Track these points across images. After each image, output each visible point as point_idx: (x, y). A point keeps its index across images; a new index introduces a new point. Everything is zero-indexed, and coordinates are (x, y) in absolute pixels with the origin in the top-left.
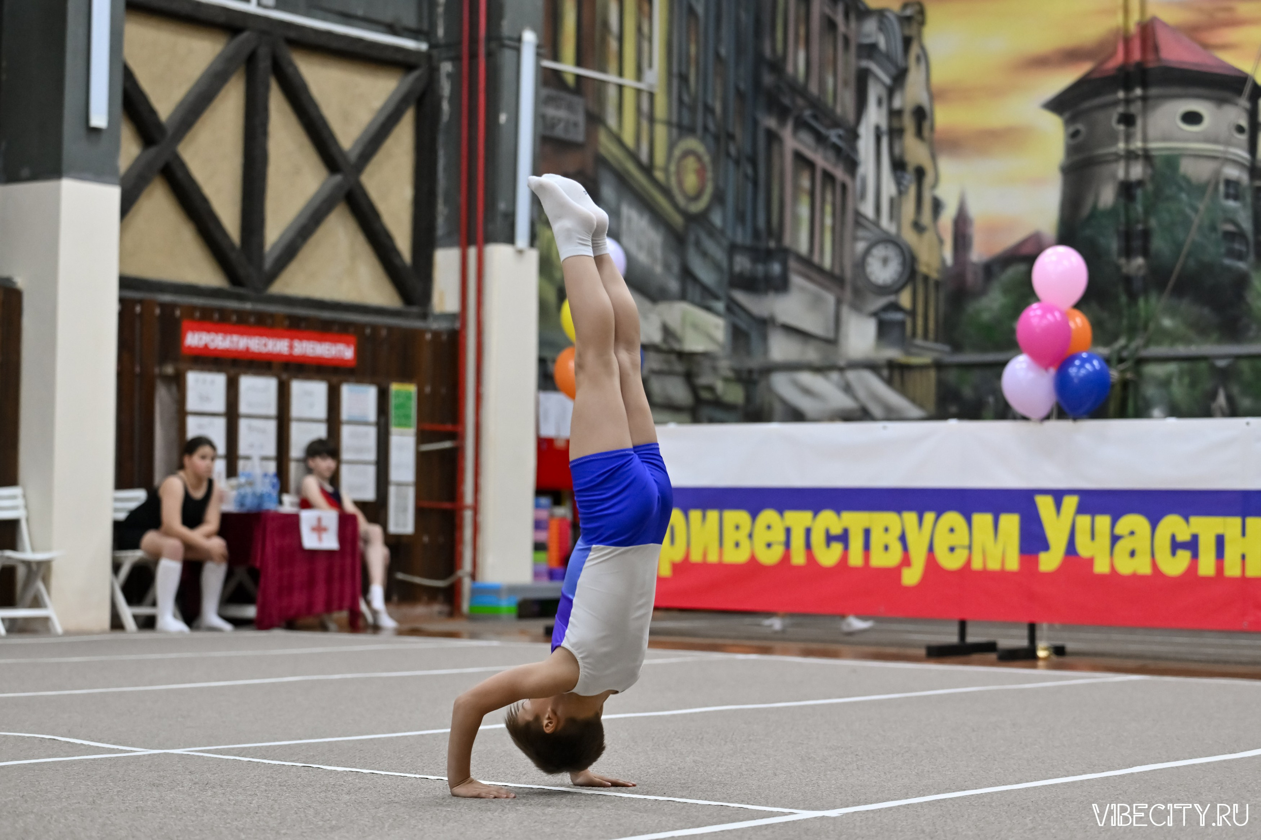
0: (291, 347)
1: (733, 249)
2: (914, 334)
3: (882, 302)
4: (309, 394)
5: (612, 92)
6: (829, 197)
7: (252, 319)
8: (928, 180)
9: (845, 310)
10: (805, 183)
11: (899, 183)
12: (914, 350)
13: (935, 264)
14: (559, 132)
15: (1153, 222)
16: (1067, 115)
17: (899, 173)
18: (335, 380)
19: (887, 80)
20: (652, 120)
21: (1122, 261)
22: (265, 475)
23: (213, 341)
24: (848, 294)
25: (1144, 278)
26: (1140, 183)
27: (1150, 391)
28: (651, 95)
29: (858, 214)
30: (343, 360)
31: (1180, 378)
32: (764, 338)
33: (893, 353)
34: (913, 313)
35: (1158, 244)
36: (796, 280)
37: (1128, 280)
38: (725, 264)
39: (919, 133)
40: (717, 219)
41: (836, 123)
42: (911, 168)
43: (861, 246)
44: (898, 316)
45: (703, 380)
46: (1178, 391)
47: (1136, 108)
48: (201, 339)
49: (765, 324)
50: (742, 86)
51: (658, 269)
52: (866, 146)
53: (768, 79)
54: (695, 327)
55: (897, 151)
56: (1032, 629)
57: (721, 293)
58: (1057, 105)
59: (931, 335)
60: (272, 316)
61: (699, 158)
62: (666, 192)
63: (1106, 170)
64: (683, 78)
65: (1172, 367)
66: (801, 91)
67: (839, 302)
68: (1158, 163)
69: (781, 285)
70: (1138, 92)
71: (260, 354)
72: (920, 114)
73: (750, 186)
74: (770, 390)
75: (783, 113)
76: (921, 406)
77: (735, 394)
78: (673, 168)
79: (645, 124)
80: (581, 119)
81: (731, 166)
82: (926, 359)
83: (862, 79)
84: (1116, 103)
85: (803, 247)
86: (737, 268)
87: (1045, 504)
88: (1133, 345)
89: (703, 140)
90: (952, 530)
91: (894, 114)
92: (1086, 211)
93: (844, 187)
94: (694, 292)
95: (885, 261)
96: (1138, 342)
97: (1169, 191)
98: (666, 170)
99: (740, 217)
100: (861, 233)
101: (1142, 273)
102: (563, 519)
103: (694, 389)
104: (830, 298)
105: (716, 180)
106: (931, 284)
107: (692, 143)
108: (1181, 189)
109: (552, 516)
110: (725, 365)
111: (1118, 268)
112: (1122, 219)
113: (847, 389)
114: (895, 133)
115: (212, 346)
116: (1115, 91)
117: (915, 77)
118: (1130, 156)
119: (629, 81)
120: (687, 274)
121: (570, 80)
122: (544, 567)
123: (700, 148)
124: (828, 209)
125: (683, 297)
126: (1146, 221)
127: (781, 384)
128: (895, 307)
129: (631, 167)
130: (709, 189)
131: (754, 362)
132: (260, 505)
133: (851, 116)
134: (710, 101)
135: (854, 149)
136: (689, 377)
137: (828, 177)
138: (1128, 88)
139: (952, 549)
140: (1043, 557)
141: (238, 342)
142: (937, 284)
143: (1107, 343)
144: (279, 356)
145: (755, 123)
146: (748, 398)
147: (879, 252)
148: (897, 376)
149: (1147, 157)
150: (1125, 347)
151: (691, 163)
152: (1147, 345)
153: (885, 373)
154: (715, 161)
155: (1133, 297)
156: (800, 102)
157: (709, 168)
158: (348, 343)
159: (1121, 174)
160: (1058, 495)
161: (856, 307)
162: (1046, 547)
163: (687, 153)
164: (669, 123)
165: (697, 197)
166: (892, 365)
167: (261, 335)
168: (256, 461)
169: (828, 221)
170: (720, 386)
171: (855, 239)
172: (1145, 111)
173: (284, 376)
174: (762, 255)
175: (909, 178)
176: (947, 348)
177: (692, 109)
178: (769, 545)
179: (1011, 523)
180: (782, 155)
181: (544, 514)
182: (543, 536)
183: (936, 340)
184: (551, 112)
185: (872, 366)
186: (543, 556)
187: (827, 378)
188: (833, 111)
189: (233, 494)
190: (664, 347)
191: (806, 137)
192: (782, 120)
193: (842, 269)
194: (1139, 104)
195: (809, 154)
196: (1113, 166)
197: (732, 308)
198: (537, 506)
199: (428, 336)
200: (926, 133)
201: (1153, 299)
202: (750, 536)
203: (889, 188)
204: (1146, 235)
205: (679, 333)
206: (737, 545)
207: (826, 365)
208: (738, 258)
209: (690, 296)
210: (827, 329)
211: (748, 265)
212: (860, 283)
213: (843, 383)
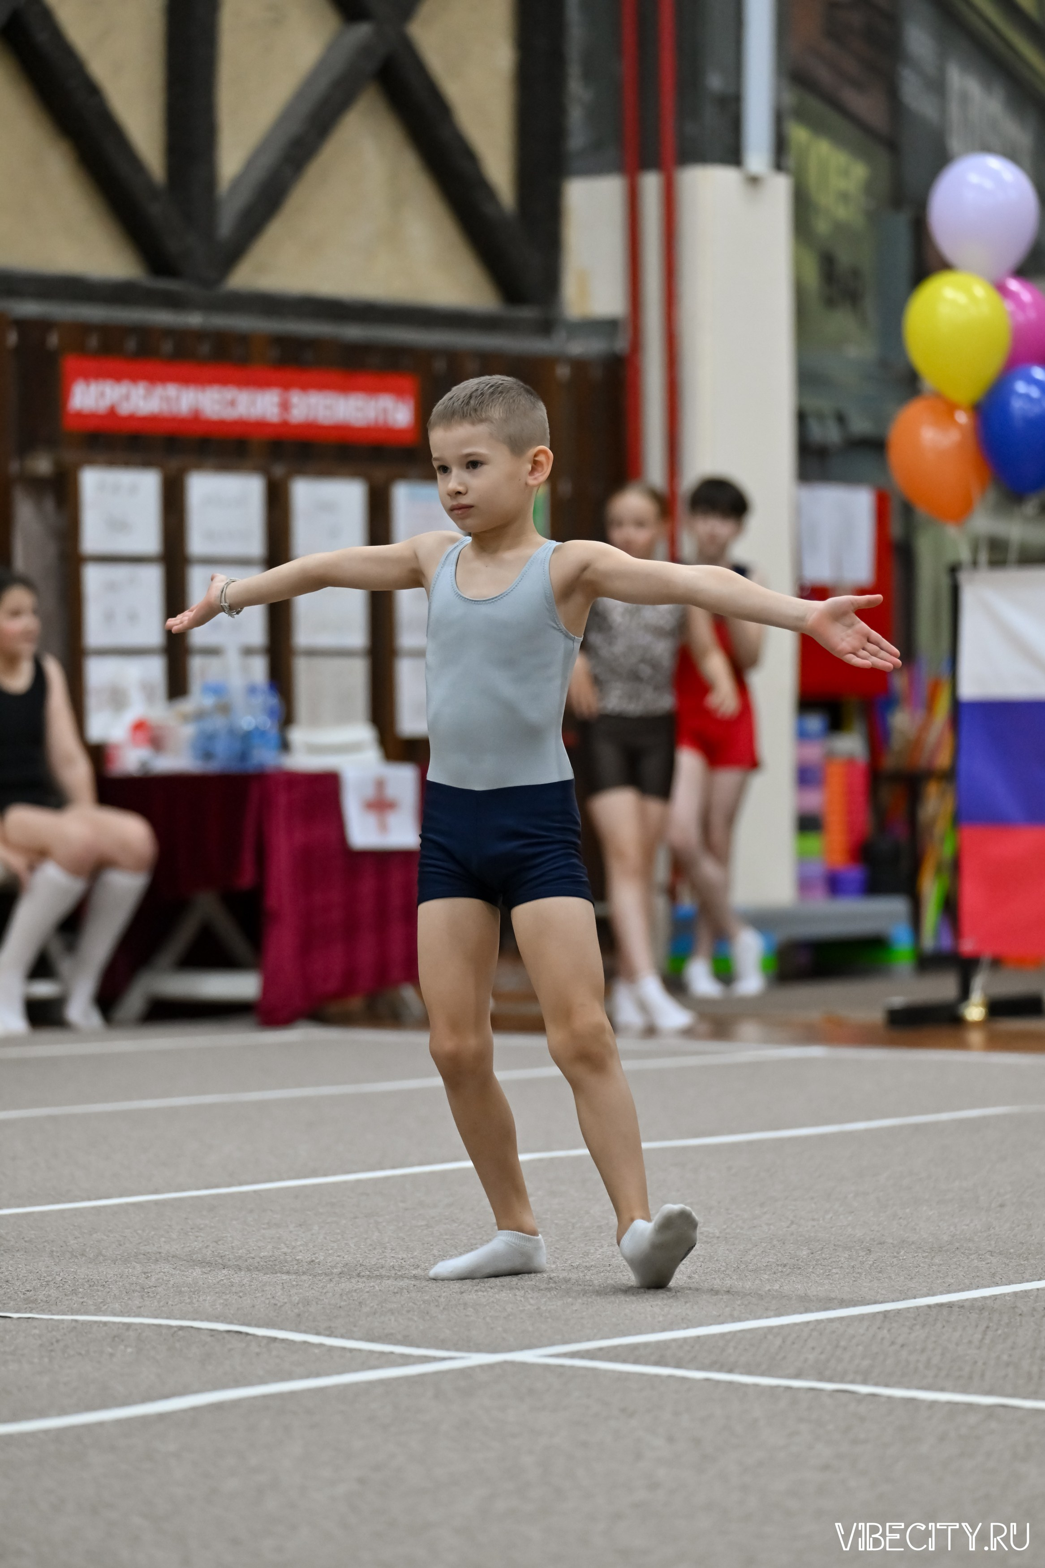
0: (285, 406)
4: (327, 507)
7: (205, 348)
18: (380, 474)
22: (252, 690)
23: (127, 397)
30: (389, 431)
48: (102, 395)
60: (243, 339)
71: (222, 424)
102: (850, 762)
109: (830, 756)
115: (125, 409)
122: (818, 869)
132: (244, 756)
141: (178, 398)
144: (261, 425)
158: (398, 392)
167: (223, 381)
168: (233, 658)
173: (279, 470)
181: (814, 752)
182: (815, 800)
186: (815, 844)
189: (187, 732)
198: (802, 735)
199: (563, 372)
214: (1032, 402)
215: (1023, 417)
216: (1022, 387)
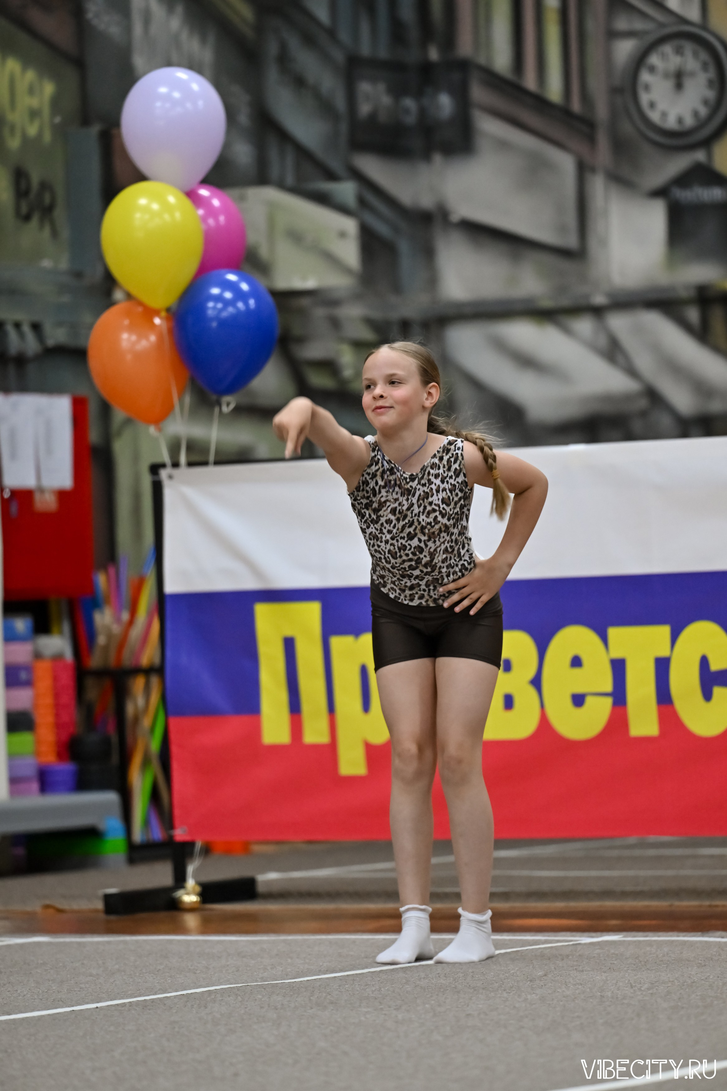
1: (354, 68)
3: (680, 164)
9: (598, 186)
24: (603, 153)
32: (428, 253)
33: (706, 273)
36: (490, 128)
38: (340, 103)
43: (625, 49)
44: (713, 193)
45: (314, 349)
49: (428, 223)
54: (297, 239)
57: (335, 164)
67: (584, 171)
69: (457, 141)
85: (501, 57)
86: (365, 109)
94: (284, 163)
95: (679, 80)
100: (623, 23)
102: (59, 660)
103: (297, 370)
104: (566, 163)
109: (36, 656)
113: (614, 352)
120: (266, 127)
122: (28, 766)
125: (263, 175)
127: (470, 348)
128: (706, 174)
136: (285, 346)
147: (666, 60)
153: (693, 315)
161: (623, 181)
166: (704, 298)
170: (348, 360)
171: (612, 35)
174: (413, 78)
178: (579, 701)
181: (21, 654)
182: (22, 700)
185: (663, 303)
186: (25, 742)
187: (567, 331)
193: (585, 97)
198: (9, 637)
202: (537, 682)
205: (264, 252)
206: (509, 702)
207: (565, 302)
208: (365, 87)
209: (275, 171)
210: (562, 229)
211: (386, 100)
212: (627, 128)
213: (603, 341)
214: (227, 303)
215: (217, 318)
216: (215, 291)
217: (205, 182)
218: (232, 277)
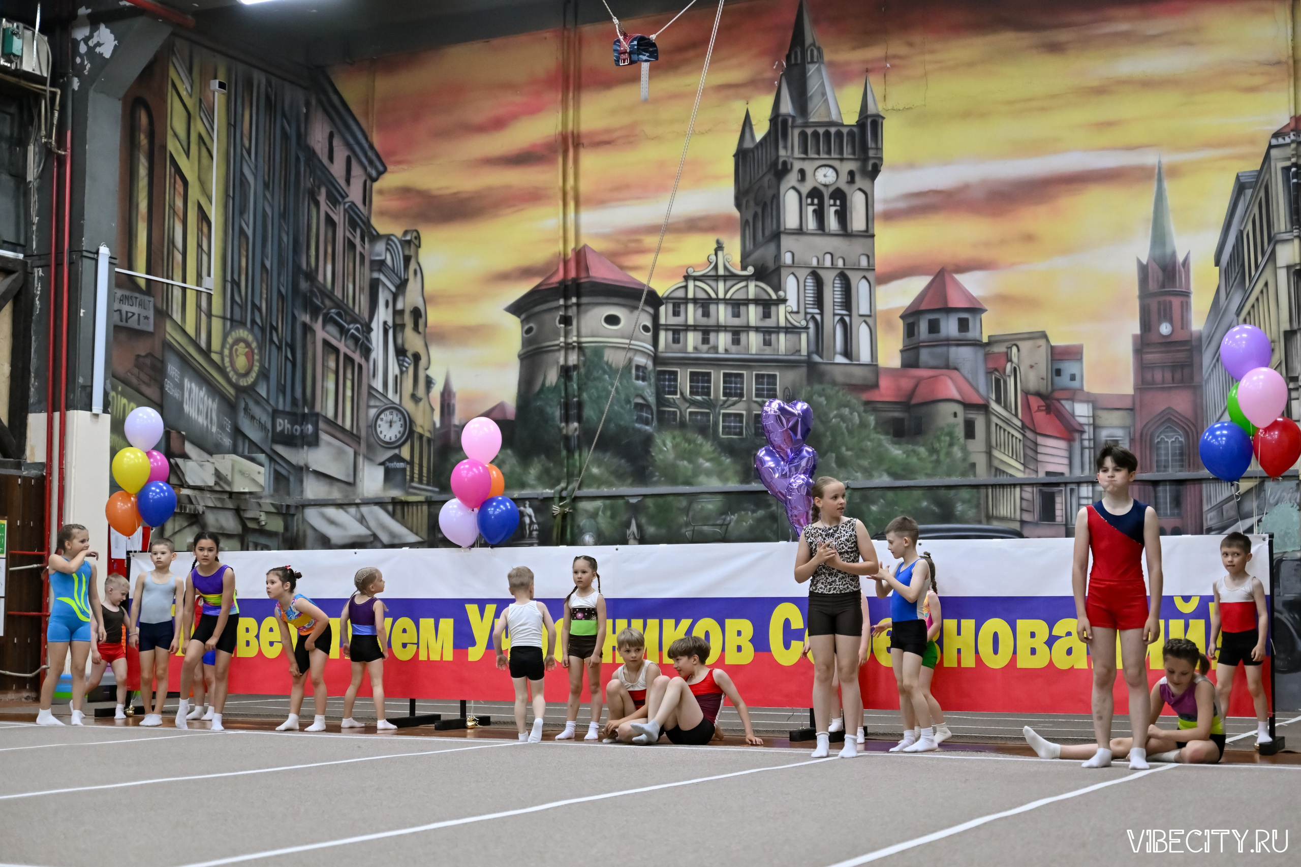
1: (275, 413)
2: (412, 480)
3: (390, 453)
5: (177, 293)
6: (349, 375)
8: (423, 363)
9: (360, 459)
10: (332, 364)
11: (400, 366)
12: (411, 490)
13: (428, 426)
14: (133, 323)
15: (585, 396)
16: (523, 316)
17: (401, 358)
19: (393, 289)
20: (209, 315)
21: (563, 425)
24: (363, 448)
25: (578, 436)
26: (576, 367)
27: (583, 521)
28: (210, 296)
29: (370, 387)
31: (604, 512)
32: (301, 482)
33: (397, 493)
34: (411, 463)
35: (589, 412)
36: (324, 437)
37: (567, 438)
38: (269, 426)
39: (416, 328)
40: (262, 391)
41: (355, 320)
42: (409, 354)
43: (373, 412)
44: (402, 465)
45: (249, 514)
46: (603, 522)
47: (572, 312)
49: (301, 470)
50: (283, 290)
51: (214, 429)
52: (376, 336)
53: (304, 285)
54: (242, 473)
55: (399, 341)
56: (463, 704)
57: (265, 447)
58: (516, 309)
59: (425, 479)
61: (248, 345)
62: (221, 370)
63: (550, 357)
64: (236, 284)
65: (599, 503)
66: (330, 296)
67: (356, 454)
68: (588, 352)
69: (313, 442)
70: (574, 300)
72: (417, 314)
73: (289, 365)
74: (304, 520)
75: (315, 311)
76: (417, 534)
77: (276, 525)
78: (226, 352)
79: (204, 317)
80: (151, 314)
81: (274, 350)
82: (421, 498)
83: (374, 286)
84: (558, 308)
85: (330, 414)
86: (279, 429)
87: (472, 610)
88: (570, 488)
89: (251, 331)
90: (404, 631)
91: (397, 313)
92: (537, 387)
93: (360, 367)
94: (244, 447)
95: (391, 424)
96: (575, 485)
97: (595, 374)
98: (221, 353)
99: (282, 389)
100: (372, 403)
101: (577, 433)
103: (242, 521)
104: (351, 451)
105: (261, 361)
106: (425, 439)
107: (242, 333)
108: (605, 372)
110: (267, 502)
111: (560, 430)
112: (563, 394)
113: (362, 520)
114: (398, 327)
116: (558, 300)
117: (413, 286)
118: (568, 347)
119: (191, 285)
120: (237, 432)
121: (142, 283)
123: (250, 338)
124: (349, 384)
125: (235, 451)
126: (579, 396)
127: (312, 516)
128: (398, 458)
129: (192, 350)
130: (256, 369)
131: (291, 501)
133: (366, 315)
134: (257, 302)
135: (369, 340)
136: (238, 511)
137: (349, 360)
138: (567, 298)
139: (404, 645)
140: (470, 649)
142: (429, 440)
143: (552, 486)
145: (294, 317)
146: (286, 528)
147: (386, 416)
148: (399, 508)
149: (580, 348)
150: (566, 489)
151: (241, 348)
152: (580, 488)
153: (390, 508)
154: (261, 347)
155: (570, 452)
156: (328, 302)
157: (256, 351)
159: (562, 361)
160: (482, 604)
161: (369, 459)
162: (473, 643)
163: (237, 341)
164: (224, 318)
165: (247, 374)
166: (395, 502)
169: (349, 393)
170: (263, 518)
171: (369, 407)
172: (578, 313)
174: (298, 418)
175: (409, 360)
176: (437, 489)
177: (243, 307)
178: (271, 644)
179: (447, 625)
180: (314, 343)
183: (428, 484)
184: (126, 308)
185: (380, 503)
187: (346, 512)
188: (353, 311)
190: (217, 488)
191: (331, 329)
192: (314, 316)
193: (358, 428)
194: (575, 309)
195: (334, 342)
196: (557, 354)
197: (273, 458)
199: (20, 481)
200: (421, 329)
201: (585, 453)
202: (257, 636)
203: (394, 369)
204: (580, 405)
205: (229, 478)
206: (248, 643)
207: (346, 502)
208: (279, 421)
209: (240, 449)
210: (348, 475)
211: (288, 426)
212: (372, 440)
213: (358, 516)
214: (157, 493)
215: (153, 499)
216: (153, 488)
217: (155, 448)
218: (161, 484)
